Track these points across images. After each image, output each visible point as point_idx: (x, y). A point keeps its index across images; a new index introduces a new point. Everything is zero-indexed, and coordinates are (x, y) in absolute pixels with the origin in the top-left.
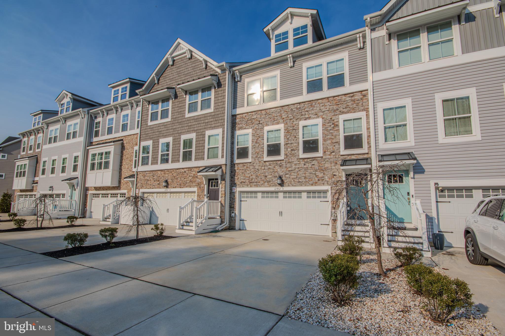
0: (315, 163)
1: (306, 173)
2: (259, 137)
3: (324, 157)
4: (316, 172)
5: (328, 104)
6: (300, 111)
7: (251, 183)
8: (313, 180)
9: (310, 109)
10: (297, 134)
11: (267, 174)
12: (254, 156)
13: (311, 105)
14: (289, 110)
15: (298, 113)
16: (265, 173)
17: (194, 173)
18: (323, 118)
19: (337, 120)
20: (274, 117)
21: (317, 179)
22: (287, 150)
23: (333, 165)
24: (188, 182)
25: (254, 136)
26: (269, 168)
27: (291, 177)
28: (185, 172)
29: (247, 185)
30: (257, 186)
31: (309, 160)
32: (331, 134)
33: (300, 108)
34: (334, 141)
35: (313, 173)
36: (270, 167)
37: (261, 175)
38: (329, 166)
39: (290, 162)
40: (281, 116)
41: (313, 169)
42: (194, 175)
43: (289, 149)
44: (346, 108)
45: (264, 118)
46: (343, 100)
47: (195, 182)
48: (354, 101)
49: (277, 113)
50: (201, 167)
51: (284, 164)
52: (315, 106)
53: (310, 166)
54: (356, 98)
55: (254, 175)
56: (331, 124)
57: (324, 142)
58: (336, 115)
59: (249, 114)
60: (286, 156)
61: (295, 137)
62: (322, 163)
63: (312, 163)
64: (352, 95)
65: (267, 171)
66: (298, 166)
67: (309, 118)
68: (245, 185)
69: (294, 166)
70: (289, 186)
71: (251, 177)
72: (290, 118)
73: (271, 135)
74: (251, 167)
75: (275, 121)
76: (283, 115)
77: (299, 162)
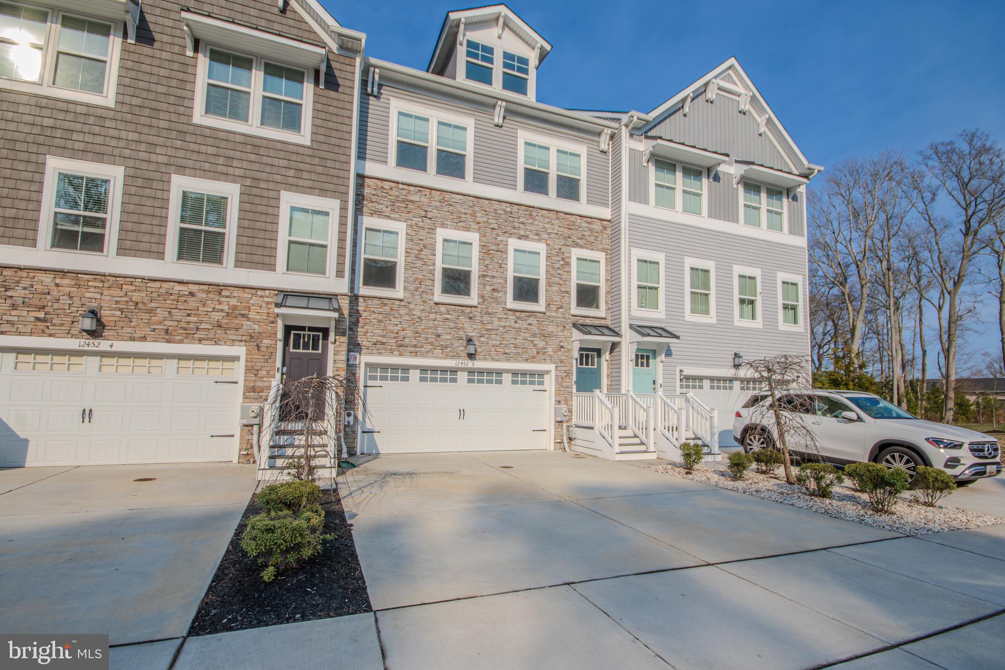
0: (534, 322)
1: (518, 337)
2: (425, 247)
3: (548, 314)
4: (534, 339)
5: (556, 222)
6: (511, 219)
7: (402, 346)
8: (528, 352)
9: (528, 221)
10: (504, 262)
11: (442, 332)
12: (412, 287)
13: (531, 215)
14: (492, 210)
15: (506, 221)
16: (436, 327)
17: (233, 302)
18: (548, 245)
19: (568, 255)
20: (459, 212)
21: (535, 351)
22: (484, 288)
23: (560, 329)
24: (208, 326)
25: (412, 240)
26: (447, 319)
27: (490, 342)
28: (192, 294)
29: (392, 352)
30: (415, 354)
31: (523, 315)
32: (559, 276)
33: (511, 213)
34: (563, 289)
35: (529, 339)
36: (449, 316)
37: (426, 330)
38: (554, 330)
39: (490, 314)
40: (474, 215)
41: (530, 332)
42: (235, 308)
43: (488, 288)
44: (581, 239)
45: (436, 208)
46: (578, 224)
47: (237, 329)
48: (591, 230)
49: (465, 206)
50: (264, 289)
51: (478, 314)
52: (537, 218)
53: (525, 326)
54: (595, 227)
55: (410, 329)
56: (560, 259)
57: (548, 288)
58: (568, 246)
59: (401, 186)
60: (481, 300)
61: (501, 267)
62: (544, 323)
63: (529, 322)
64: (590, 220)
65: (441, 323)
66: (505, 324)
67: (526, 237)
68: (386, 349)
69: (498, 323)
70: (485, 359)
71: (402, 334)
72: (492, 226)
73: (453, 250)
74: (403, 311)
75: (459, 223)
76: (478, 215)
77: (506, 316)
